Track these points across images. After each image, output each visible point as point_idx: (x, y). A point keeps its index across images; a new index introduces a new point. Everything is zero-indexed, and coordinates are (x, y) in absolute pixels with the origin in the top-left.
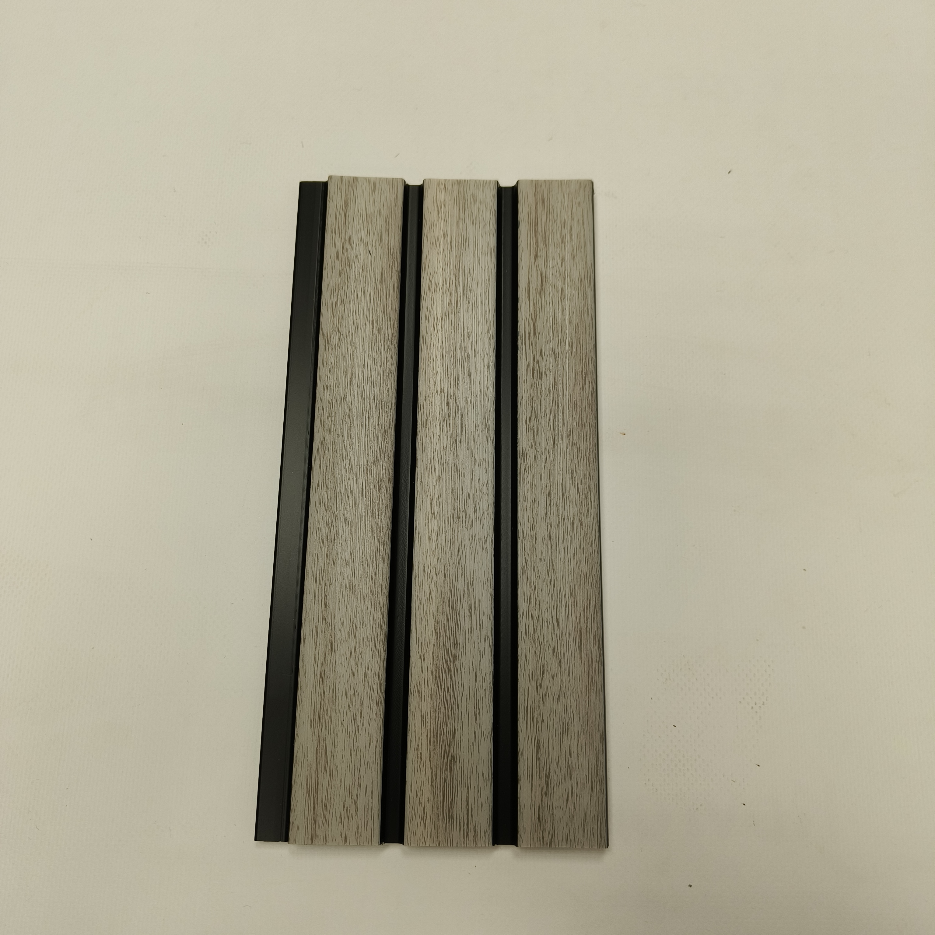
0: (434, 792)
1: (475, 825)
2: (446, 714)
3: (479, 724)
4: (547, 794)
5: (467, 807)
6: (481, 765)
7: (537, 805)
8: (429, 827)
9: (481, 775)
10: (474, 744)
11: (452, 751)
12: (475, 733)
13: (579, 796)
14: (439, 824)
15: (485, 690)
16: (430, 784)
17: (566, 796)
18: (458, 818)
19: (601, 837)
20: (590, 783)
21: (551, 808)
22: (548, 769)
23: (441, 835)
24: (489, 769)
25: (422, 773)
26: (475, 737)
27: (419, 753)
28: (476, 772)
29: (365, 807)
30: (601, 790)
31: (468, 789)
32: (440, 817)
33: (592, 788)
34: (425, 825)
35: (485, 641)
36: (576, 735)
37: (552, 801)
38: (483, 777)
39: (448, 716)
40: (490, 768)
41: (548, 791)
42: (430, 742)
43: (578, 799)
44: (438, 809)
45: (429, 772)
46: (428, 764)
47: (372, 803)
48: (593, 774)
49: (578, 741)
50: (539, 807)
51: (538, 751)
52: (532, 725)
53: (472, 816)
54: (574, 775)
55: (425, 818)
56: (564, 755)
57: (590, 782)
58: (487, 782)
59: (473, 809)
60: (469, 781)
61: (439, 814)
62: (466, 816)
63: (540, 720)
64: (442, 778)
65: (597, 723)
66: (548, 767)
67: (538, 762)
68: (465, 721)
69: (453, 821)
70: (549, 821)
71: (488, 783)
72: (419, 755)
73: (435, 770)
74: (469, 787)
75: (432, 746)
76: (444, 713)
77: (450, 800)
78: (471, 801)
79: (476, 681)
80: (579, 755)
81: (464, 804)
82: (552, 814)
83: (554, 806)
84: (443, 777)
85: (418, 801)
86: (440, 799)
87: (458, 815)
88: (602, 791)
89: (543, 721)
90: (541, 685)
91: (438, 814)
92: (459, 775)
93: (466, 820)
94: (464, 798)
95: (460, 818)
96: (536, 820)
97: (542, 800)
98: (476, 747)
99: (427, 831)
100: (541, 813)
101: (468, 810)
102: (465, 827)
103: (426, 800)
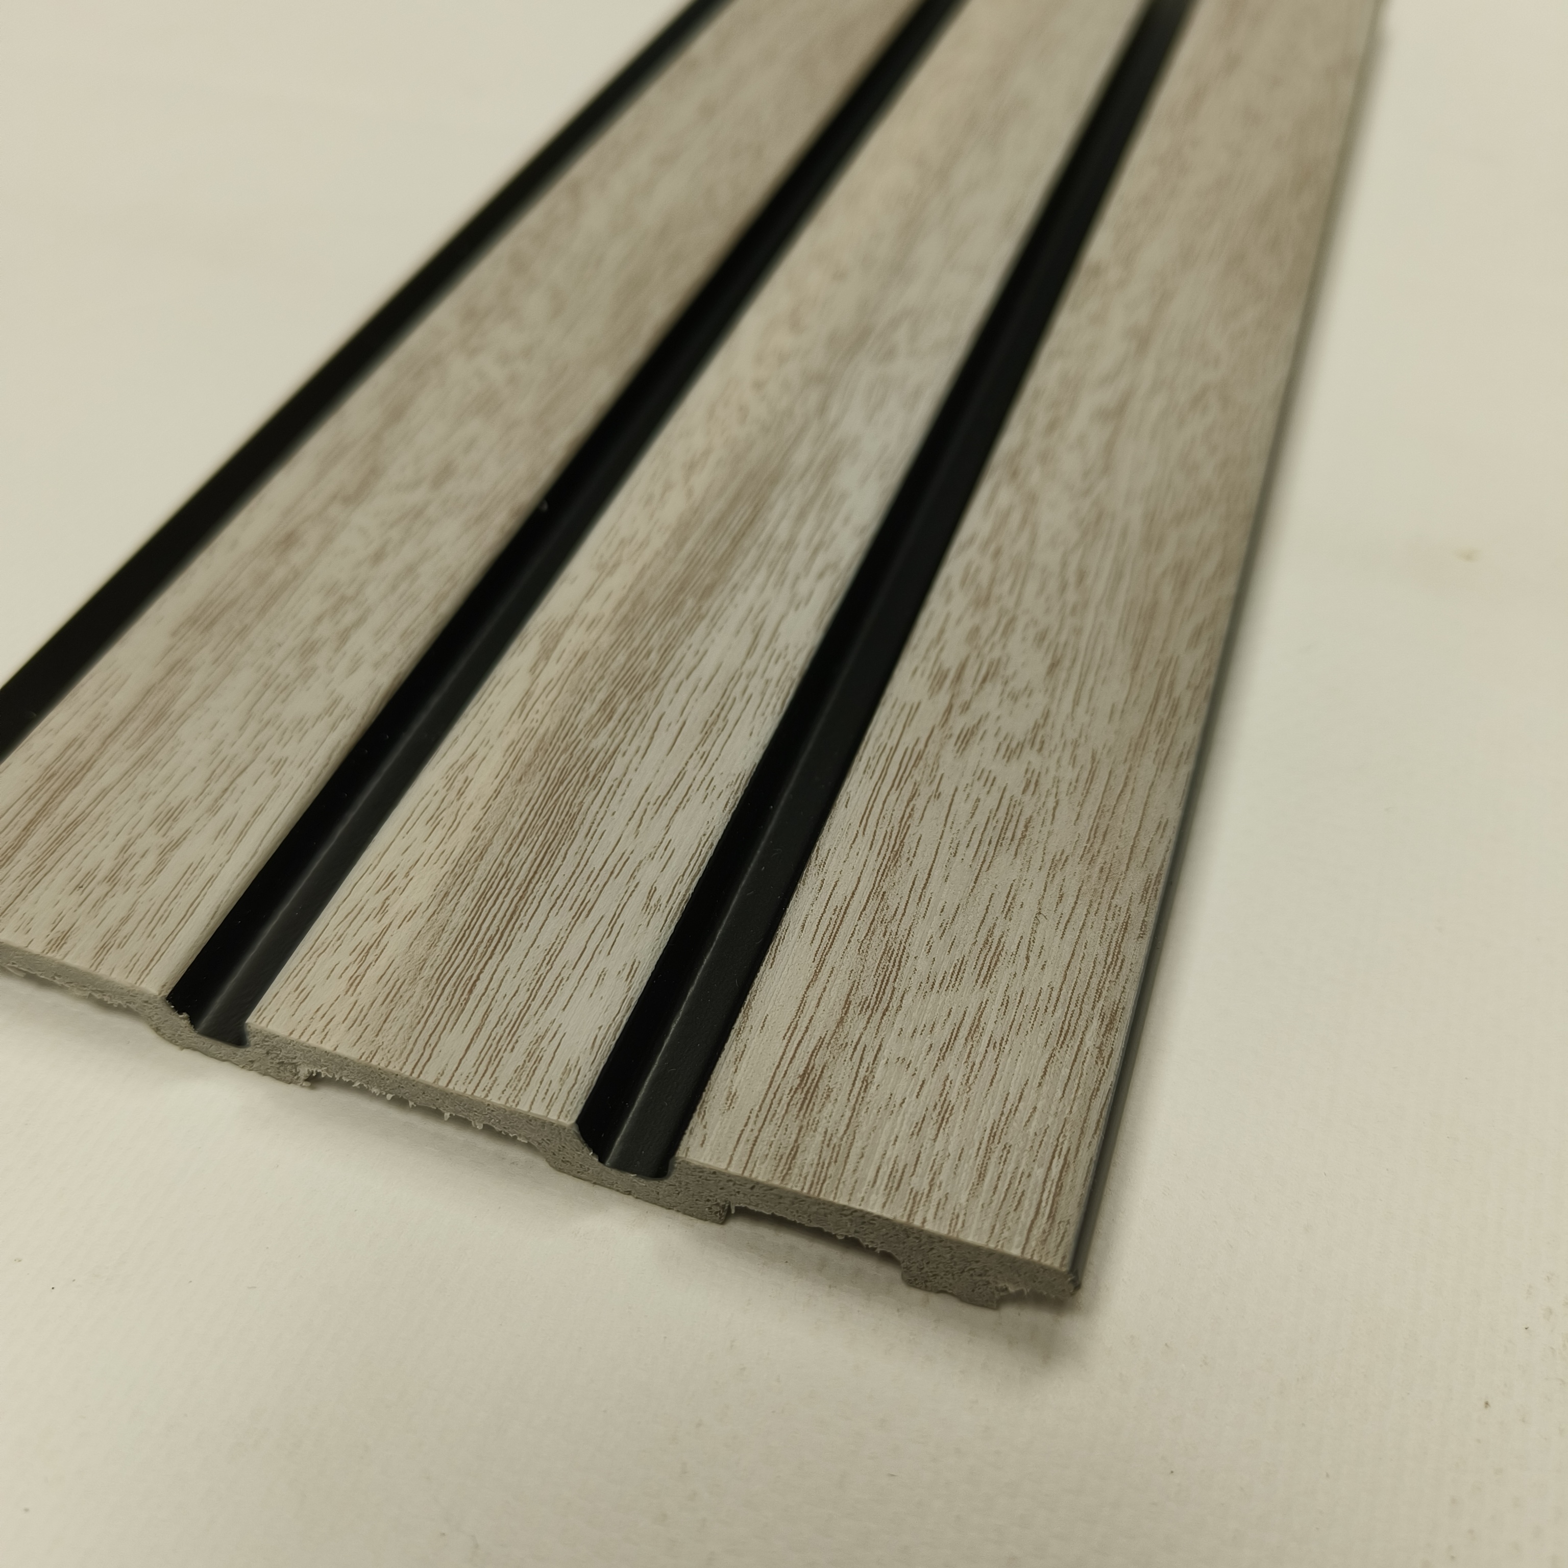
0: (447, 894)
1: (541, 1033)
2: (607, 708)
3: (704, 757)
4: (868, 1007)
5: (543, 970)
6: (657, 864)
7: (817, 1032)
8: (367, 990)
9: (644, 889)
10: (662, 802)
11: (577, 801)
12: (681, 775)
13: (998, 1045)
14: (409, 994)
15: (767, 682)
16: (448, 867)
17: (942, 1035)
18: (491, 993)
19: (1052, 1216)
20: (1057, 1015)
21: (868, 1058)
22: (903, 932)
23: (395, 1030)
24: (680, 881)
25: (439, 833)
26: (675, 785)
27: (461, 778)
28: (632, 876)
29: (191, 869)
30: (1101, 1051)
31: (577, 917)
32: (427, 973)
33: (1064, 1034)
34: (355, 982)
35: (821, 575)
36: (1048, 858)
37: (882, 1034)
38: (650, 898)
39: (613, 712)
40: (687, 880)
41: (879, 1000)
42: (517, 759)
43: (992, 1054)
44: (433, 945)
45: (463, 835)
46: (476, 813)
47: (222, 866)
48: (1080, 990)
49: (1051, 876)
50: (821, 1040)
51: (883, 873)
52: (893, 797)
53: (547, 1002)
54: (1003, 975)
55: (371, 958)
56: (982, 908)
57: (1059, 1013)
58: (658, 915)
59: (560, 981)
60: (592, 896)
61: (429, 963)
62: (523, 996)
63: (926, 791)
64: (501, 864)
65: (1144, 843)
66: (905, 925)
67: (874, 904)
68: (664, 739)
69: (467, 1000)
70: (842, 1098)
71: (658, 920)
72: (458, 784)
73: (488, 834)
74: (583, 910)
75: (516, 774)
76: (604, 704)
77: (492, 932)
78: (570, 953)
79: (749, 654)
80: (1041, 918)
81: (537, 955)
82: (865, 1079)
83: (885, 1053)
84: (506, 861)
85: (376, 902)
86: (459, 919)
87: (494, 985)
88: (1106, 1054)
89: (938, 796)
90: (966, 707)
91: (425, 960)
92: (566, 871)
93: (514, 1009)
94: (544, 941)
95: (499, 996)
96: (793, 1080)
97: (841, 1021)
98: (667, 811)
99: (353, 999)
100: (818, 1062)
101: (540, 981)
102: (500, 1029)
103: (410, 907)
